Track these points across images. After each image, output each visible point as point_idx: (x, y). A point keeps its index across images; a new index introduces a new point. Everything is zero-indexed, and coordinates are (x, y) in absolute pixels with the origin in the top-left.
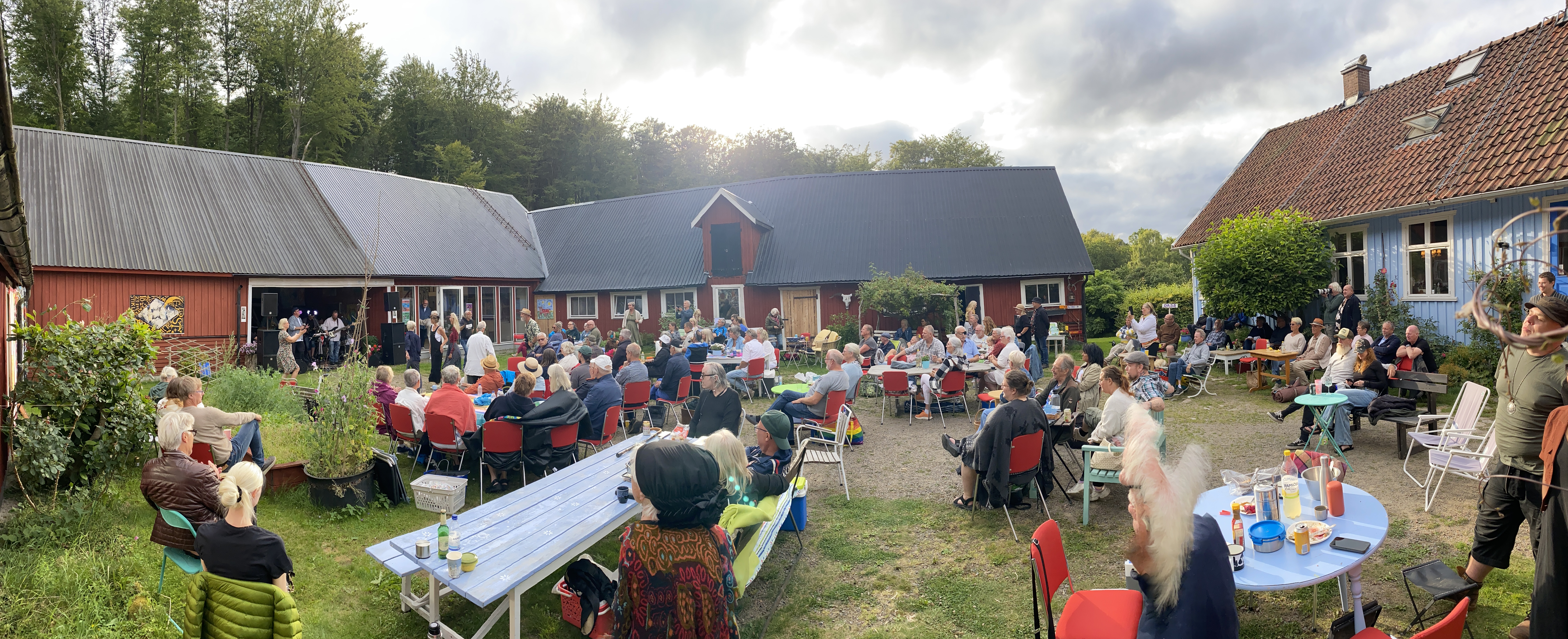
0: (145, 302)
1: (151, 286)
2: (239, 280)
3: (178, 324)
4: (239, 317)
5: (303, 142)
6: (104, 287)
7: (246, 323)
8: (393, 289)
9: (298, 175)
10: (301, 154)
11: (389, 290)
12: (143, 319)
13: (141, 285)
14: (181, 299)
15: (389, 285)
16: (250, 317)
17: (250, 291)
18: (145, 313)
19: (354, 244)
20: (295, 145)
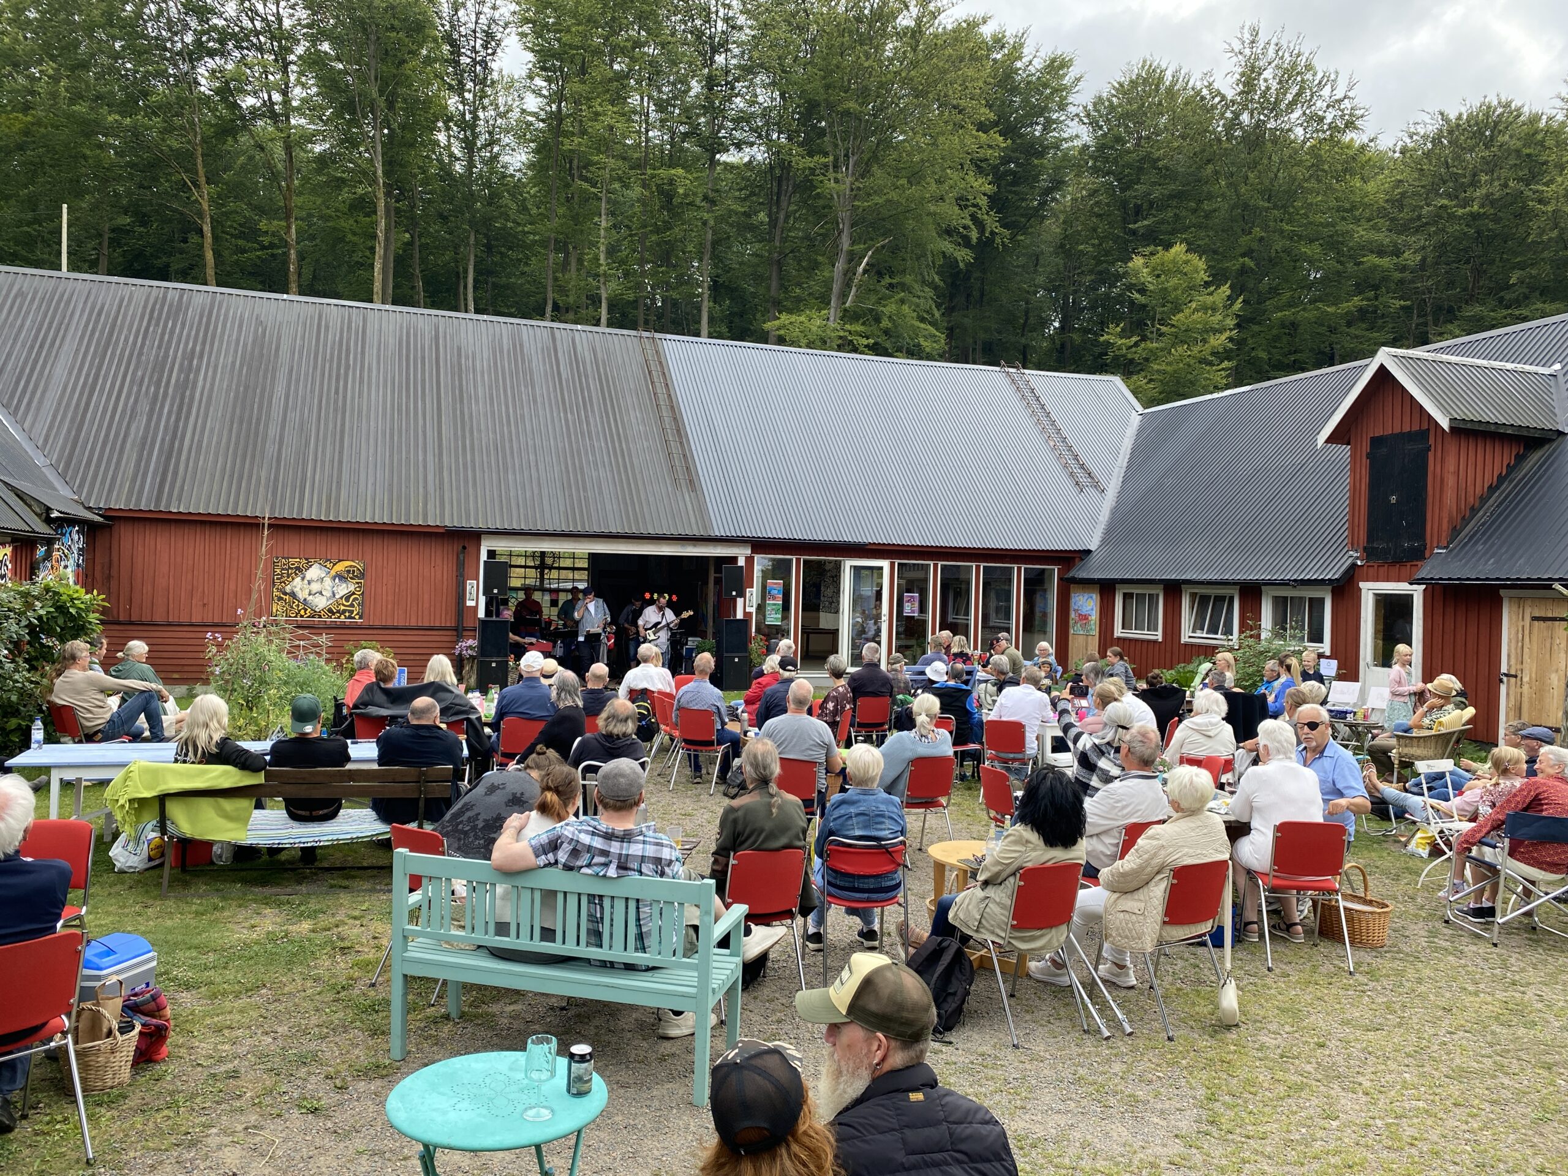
0: (298, 568)
1: (312, 543)
2: (469, 538)
3: (352, 605)
4: (461, 596)
5: (853, 258)
6: (232, 545)
7: (476, 608)
8: (750, 560)
9: (641, 359)
10: (848, 285)
11: (741, 562)
12: (293, 595)
13: (293, 543)
14: (358, 565)
15: (741, 554)
16: (482, 600)
17: (484, 556)
18: (297, 585)
19: (693, 483)
20: (840, 265)
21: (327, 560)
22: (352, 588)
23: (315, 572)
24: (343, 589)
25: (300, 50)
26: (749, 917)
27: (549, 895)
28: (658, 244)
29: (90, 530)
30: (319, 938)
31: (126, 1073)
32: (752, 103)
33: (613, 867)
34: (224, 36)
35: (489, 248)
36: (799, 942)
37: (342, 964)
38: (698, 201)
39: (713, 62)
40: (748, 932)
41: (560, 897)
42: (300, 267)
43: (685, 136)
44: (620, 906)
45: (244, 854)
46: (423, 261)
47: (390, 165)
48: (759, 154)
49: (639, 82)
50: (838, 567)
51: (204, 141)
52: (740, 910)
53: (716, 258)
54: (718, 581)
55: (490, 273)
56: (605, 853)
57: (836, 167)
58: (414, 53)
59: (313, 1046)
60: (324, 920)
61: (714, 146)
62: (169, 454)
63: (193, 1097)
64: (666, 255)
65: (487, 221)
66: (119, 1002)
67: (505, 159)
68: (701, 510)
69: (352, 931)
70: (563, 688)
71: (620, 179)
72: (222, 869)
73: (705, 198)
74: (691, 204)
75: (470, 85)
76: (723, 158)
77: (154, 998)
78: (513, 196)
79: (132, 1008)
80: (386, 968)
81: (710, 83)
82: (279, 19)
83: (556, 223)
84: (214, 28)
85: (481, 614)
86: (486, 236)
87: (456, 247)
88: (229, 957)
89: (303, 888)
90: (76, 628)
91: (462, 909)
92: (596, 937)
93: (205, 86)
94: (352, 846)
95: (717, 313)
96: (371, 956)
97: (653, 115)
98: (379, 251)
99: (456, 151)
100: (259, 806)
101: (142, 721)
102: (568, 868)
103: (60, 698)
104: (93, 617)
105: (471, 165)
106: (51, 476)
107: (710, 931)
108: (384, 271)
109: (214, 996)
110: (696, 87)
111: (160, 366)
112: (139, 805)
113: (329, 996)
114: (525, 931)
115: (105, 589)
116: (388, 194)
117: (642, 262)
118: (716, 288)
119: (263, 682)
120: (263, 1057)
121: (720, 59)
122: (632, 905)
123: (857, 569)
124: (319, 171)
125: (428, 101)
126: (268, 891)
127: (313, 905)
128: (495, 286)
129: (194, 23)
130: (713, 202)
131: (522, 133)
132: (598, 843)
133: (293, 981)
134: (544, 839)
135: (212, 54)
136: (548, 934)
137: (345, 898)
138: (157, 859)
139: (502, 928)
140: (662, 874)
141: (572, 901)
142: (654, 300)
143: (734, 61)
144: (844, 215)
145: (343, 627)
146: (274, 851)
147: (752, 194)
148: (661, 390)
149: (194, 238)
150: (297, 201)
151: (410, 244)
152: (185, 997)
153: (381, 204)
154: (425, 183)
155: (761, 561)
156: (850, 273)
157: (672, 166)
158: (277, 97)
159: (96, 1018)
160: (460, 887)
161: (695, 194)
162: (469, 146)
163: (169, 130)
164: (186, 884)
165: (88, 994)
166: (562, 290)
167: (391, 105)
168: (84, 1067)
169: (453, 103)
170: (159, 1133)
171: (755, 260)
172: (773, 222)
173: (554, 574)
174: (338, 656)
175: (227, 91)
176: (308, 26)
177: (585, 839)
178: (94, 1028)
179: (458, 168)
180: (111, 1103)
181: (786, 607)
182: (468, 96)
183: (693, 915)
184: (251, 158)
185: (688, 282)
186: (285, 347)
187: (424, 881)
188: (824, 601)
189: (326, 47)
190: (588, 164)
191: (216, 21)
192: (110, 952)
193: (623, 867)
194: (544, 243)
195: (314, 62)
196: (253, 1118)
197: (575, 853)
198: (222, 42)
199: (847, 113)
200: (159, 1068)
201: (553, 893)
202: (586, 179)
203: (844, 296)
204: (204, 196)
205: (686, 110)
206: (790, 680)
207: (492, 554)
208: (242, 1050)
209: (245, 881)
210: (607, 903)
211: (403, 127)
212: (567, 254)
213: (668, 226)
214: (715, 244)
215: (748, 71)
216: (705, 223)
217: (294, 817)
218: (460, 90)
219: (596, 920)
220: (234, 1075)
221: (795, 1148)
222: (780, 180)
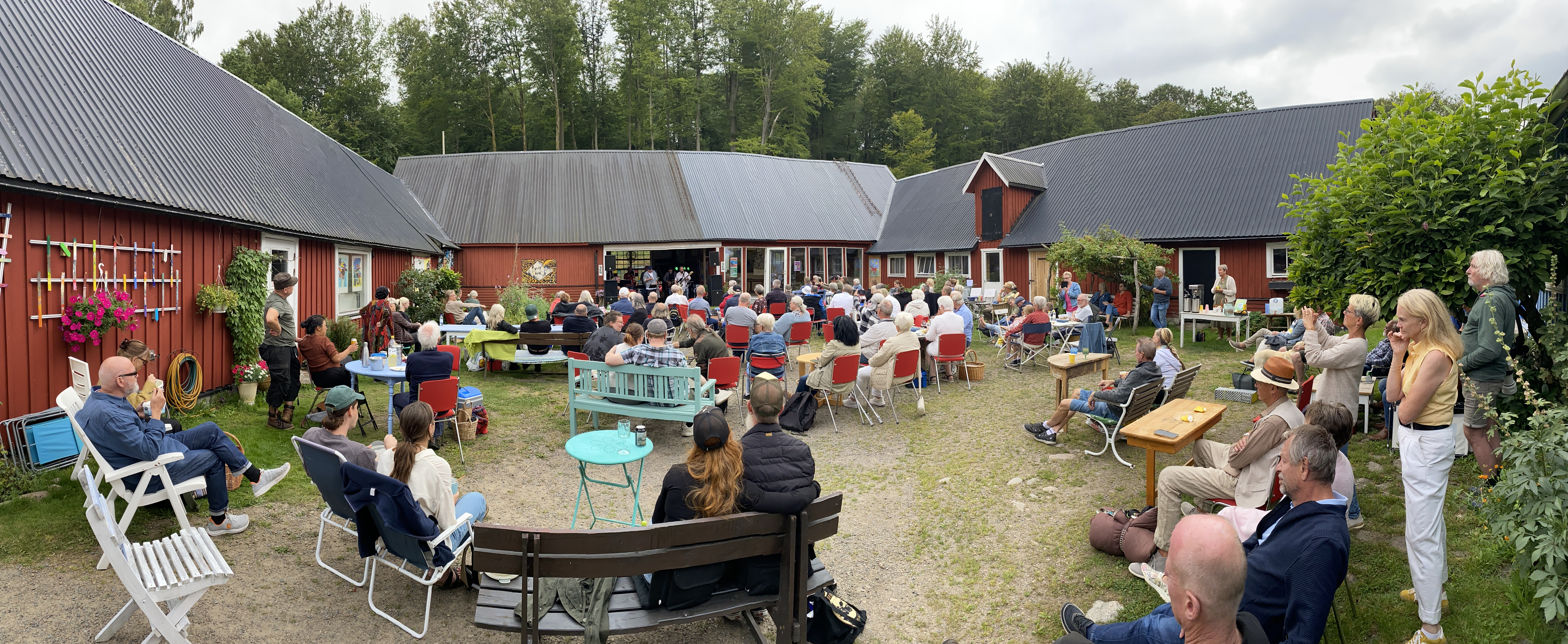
0: (530, 264)
1: (536, 253)
2: (599, 247)
3: (552, 277)
4: (597, 272)
5: (772, 116)
6: (506, 254)
7: (602, 277)
8: (722, 249)
9: (668, 162)
10: (770, 128)
11: (718, 250)
12: (529, 274)
13: (528, 253)
14: (554, 261)
15: (717, 246)
16: (605, 272)
17: (605, 254)
18: (531, 270)
19: (693, 216)
20: (766, 119)
21: (542, 260)
22: (552, 271)
23: (537, 265)
24: (548, 271)
25: (524, 49)
26: (717, 386)
27: (631, 376)
28: (675, 114)
29: (456, 252)
30: (542, 398)
31: (474, 436)
32: (716, 45)
33: (657, 362)
34: (497, 49)
35: (603, 124)
36: (740, 399)
37: (552, 408)
38: (692, 93)
39: (696, 26)
40: (717, 392)
41: (635, 377)
42: (527, 143)
43: (684, 63)
44: (660, 379)
45: (514, 366)
46: (576, 133)
47: (560, 92)
48: (720, 69)
49: (662, 39)
50: (763, 251)
51: (491, 95)
52: (713, 381)
53: (703, 119)
54: (707, 260)
55: (604, 135)
56: (652, 357)
57: (764, 74)
58: (568, 41)
59: (541, 435)
60: (544, 392)
61: (699, 67)
62: (482, 221)
63: (497, 447)
64: (679, 118)
65: (602, 112)
66: (471, 410)
67: (608, 83)
68: (699, 228)
69: (555, 396)
70: (637, 301)
71: (657, 86)
72: (506, 372)
73: (696, 90)
74: (688, 94)
75: (591, 51)
76: (704, 72)
77: (482, 410)
78: (612, 99)
79: (475, 413)
80: (568, 410)
81: (696, 37)
82: (516, 37)
83: (631, 110)
84: (493, 47)
85: (605, 279)
86: (602, 119)
87: (590, 125)
88: (509, 402)
89: (536, 380)
90: (452, 286)
91: (596, 382)
92: (651, 393)
93: (491, 73)
94: (554, 364)
95: (704, 144)
96: (563, 404)
97: (669, 54)
98: (558, 131)
99: (587, 82)
100: (518, 348)
101: (477, 318)
102: (638, 364)
103: (448, 310)
104: (458, 281)
105: (594, 87)
106: (442, 232)
107: (699, 390)
108: (560, 139)
109: (504, 414)
110: (688, 40)
111: (478, 186)
112: (475, 345)
113: (547, 418)
114: (622, 391)
115: (462, 271)
116: (560, 106)
117: (668, 123)
118: (703, 131)
119: (518, 304)
120: (522, 437)
121: (700, 25)
122: (666, 379)
123: (773, 252)
124: (533, 101)
125: (575, 61)
126: (523, 380)
127: (540, 386)
128: (607, 141)
129: (486, 47)
130: (700, 92)
131: (614, 70)
132: (649, 353)
133: (533, 412)
134: (627, 353)
135: (493, 58)
136: (631, 392)
137: (552, 384)
138: (482, 365)
139: (612, 390)
140: (678, 365)
141: (641, 378)
142: (674, 140)
143: (707, 26)
144: (767, 96)
145: (549, 286)
146: (526, 366)
147: (719, 87)
148: (677, 175)
149: (489, 137)
150: (525, 115)
151: (570, 126)
152: (493, 413)
153: (558, 110)
154: (574, 99)
155: (727, 252)
156: (770, 123)
157: (679, 77)
158: (517, 71)
159: (464, 414)
160: (595, 373)
161: (690, 89)
162: (592, 78)
163: (479, 93)
164: (493, 376)
165: (460, 406)
166: (635, 139)
167: (559, 66)
168: (460, 431)
169: (585, 61)
170: (485, 457)
171: (721, 117)
172: (728, 100)
173: (636, 262)
174: (548, 297)
175: (499, 70)
176: (527, 38)
177: (644, 352)
178: (463, 418)
179: (589, 90)
180: (469, 445)
181: (739, 271)
182: (591, 56)
183: (691, 384)
184: (509, 100)
185: (688, 128)
186: (522, 174)
187: (581, 371)
188: (756, 265)
189: (534, 46)
190: (643, 81)
191: (494, 44)
192: (468, 392)
193: (660, 363)
194: (627, 119)
195: (530, 53)
196: (519, 457)
197: (640, 358)
198: (496, 53)
199: (768, 49)
200: (485, 436)
201: (633, 375)
202: (642, 87)
203: (768, 133)
204: (491, 119)
205: (684, 50)
206: (738, 296)
207: (609, 253)
208: (514, 434)
209: (514, 377)
210: (655, 378)
211: (565, 74)
212: (636, 123)
213: (679, 105)
214: (702, 111)
215: (713, 30)
216: (696, 102)
217: (531, 352)
218: (588, 54)
219: (651, 386)
220: (512, 441)
221: (726, 449)
222: (730, 80)
